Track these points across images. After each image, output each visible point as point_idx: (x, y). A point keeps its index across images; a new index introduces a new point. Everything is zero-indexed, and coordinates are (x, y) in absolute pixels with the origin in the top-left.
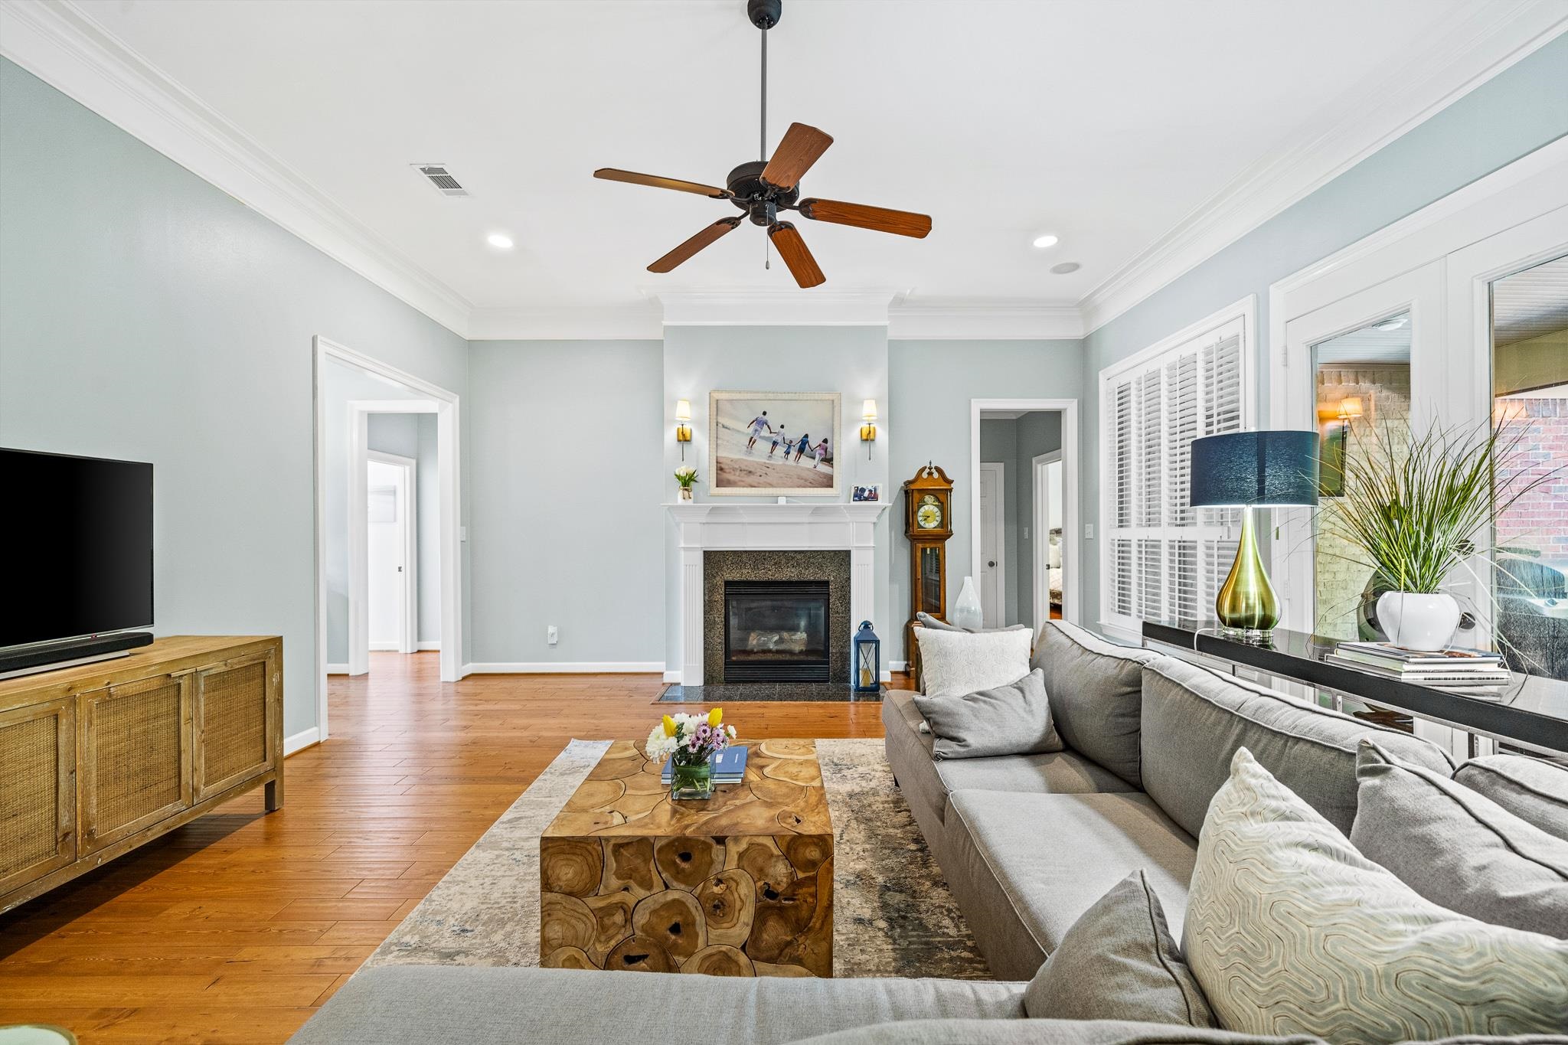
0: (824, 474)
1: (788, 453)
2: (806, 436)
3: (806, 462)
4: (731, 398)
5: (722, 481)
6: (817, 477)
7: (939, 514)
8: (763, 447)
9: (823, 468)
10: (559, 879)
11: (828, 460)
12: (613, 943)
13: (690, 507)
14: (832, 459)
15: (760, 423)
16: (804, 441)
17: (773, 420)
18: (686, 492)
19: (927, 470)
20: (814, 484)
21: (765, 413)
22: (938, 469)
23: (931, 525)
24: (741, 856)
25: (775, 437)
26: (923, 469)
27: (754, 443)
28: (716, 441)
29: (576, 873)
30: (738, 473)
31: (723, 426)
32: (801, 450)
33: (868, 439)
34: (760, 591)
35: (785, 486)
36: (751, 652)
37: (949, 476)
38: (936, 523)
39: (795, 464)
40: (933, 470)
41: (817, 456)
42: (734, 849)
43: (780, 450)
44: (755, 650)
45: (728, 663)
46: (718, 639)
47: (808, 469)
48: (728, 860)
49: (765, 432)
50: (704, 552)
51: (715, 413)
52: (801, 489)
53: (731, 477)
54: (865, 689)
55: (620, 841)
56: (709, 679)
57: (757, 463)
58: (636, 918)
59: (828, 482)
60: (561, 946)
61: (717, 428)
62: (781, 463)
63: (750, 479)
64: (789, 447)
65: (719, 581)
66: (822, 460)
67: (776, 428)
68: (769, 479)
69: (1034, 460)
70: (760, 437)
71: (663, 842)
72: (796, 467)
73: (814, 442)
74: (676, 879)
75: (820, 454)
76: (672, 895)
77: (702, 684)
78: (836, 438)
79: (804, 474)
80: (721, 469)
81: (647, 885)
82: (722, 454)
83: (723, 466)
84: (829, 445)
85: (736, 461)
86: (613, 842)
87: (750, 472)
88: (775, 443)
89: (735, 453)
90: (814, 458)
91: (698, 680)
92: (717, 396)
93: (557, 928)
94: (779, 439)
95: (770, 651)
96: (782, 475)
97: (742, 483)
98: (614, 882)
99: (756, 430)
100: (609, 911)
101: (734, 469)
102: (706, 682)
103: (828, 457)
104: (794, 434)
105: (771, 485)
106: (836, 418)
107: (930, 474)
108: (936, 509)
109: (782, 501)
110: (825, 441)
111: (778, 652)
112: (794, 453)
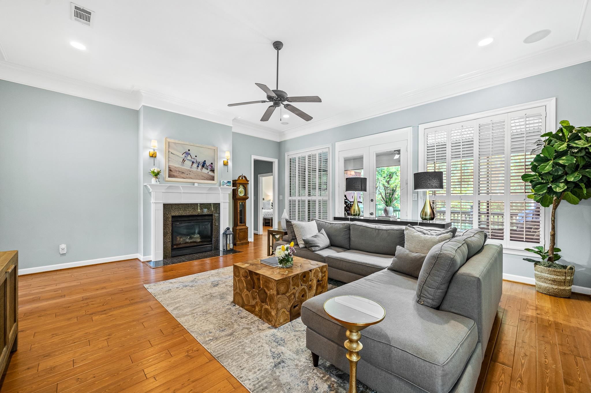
0: (210, 175)
1: (198, 166)
2: (205, 161)
3: (205, 171)
4: (175, 142)
5: (171, 175)
6: (209, 177)
7: (244, 191)
8: (188, 163)
9: (211, 173)
10: (281, 291)
11: (213, 171)
12: (291, 304)
13: (158, 185)
14: (214, 170)
15: (187, 153)
16: (204, 163)
17: (193, 153)
18: (157, 179)
19: (241, 177)
20: (207, 179)
21: (189, 150)
22: (245, 177)
23: (242, 195)
24: (314, 273)
25: (193, 160)
26: (240, 176)
27: (184, 161)
28: (169, 159)
29: (284, 288)
30: (177, 173)
31: (172, 153)
32: (203, 166)
33: (226, 164)
34: (186, 219)
35: (197, 179)
36: (180, 244)
37: (248, 179)
38: (243, 194)
39: (200, 171)
40: (243, 177)
41: (209, 169)
42: (313, 272)
43: (195, 165)
44: (181, 243)
45: (173, 249)
46: (169, 240)
47: (206, 173)
48: (312, 275)
49: (189, 158)
50: (164, 204)
51: (168, 147)
52: (203, 181)
53: (175, 174)
54: (229, 251)
55: (293, 276)
56: (165, 257)
57: (186, 169)
58: (296, 295)
59: (213, 179)
60: (281, 309)
61: (169, 154)
62: (195, 170)
63: (182, 175)
64: (199, 164)
65: (170, 216)
66: (211, 170)
67: (193, 156)
68: (191, 176)
69: (259, 175)
70: (187, 159)
71: (301, 274)
72: (201, 172)
73: (208, 163)
74: (303, 283)
75: (210, 168)
76: (303, 287)
77: (162, 259)
78: (216, 163)
79: (204, 175)
80: (171, 170)
81: (298, 286)
82: (171, 164)
83: (171, 169)
84: (213, 165)
85: (177, 168)
86: (292, 277)
87: (183, 173)
88: (193, 162)
89: (176, 164)
90: (208, 169)
91: (161, 258)
92: (168, 140)
93: (280, 304)
94: (195, 161)
95: (188, 243)
96: (195, 175)
97: (179, 177)
98: (292, 287)
99: (186, 156)
100: (290, 296)
101: (176, 171)
102: (164, 259)
103: (213, 169)
104: (201, 160)
105: (191, 178)
106: (216, 156)
107: (242, 178)
108: (243, 190)
109: (196, 185)
110: (212, 164)
111: (191, 242)
112: (200, 167)
